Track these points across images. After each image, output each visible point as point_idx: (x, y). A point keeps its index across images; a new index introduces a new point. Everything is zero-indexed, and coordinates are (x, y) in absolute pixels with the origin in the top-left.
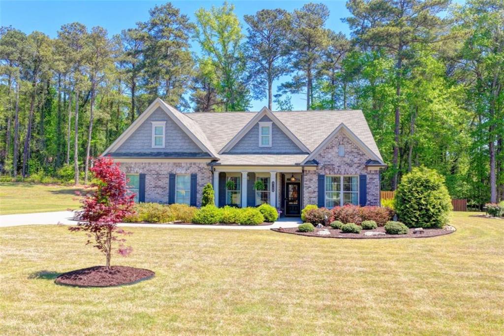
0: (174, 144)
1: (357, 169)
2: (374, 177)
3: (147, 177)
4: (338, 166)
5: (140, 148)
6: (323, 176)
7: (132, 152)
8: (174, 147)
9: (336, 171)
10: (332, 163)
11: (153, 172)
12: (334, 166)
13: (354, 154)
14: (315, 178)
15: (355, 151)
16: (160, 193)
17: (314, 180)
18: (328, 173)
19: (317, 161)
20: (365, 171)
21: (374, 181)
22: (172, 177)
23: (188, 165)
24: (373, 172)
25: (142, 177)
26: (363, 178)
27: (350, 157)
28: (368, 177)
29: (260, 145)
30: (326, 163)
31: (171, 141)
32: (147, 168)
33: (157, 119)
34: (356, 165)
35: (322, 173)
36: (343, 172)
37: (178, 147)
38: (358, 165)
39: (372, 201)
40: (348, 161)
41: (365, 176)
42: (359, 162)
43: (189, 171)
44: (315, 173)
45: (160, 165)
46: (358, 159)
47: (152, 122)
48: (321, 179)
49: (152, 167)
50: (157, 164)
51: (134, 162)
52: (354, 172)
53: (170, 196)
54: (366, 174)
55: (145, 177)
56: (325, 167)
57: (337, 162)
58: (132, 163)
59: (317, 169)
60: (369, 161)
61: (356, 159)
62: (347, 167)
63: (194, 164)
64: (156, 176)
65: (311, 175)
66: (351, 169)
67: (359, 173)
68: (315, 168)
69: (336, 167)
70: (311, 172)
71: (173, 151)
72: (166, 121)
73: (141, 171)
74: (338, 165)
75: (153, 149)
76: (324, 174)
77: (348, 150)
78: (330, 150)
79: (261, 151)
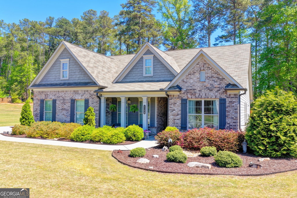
0: (74, 76)
1: (217, 93)
2: (234, 100)
3: (57, 102)
4: (199, 91)
5: (53, 80)
6: (186, 100)
7: (49, 83)
8: (75, 79)
9: (197, 95)
10: (193, 87)
11: (61, 98)
12: (195, 91)
13: (214, 79)
14: (179, 102)
15: (215, 75)
16: (65, 114)
17: (178, 104)
18: (190, 97)
19: (181, 86)
20: (225, 95)
21: (233, 105)
22: (73, 101)
23: (83, 92)
24: (233, 96)
25: (54, 102)
26: (223, 102)
27: (210, 82)
28: (228, 100)
29: (144, 75)
30: (188, 88)
31: (73, 74)
32: (57, 95)
33: (64, 57)
34: (216, 89)
35: (185, 98)
36: (204, 96)
37: (77, 79)
38: (218, 89)
39: (231, 124)
40: (209, 86)
41: (225, 100)
42: (219, 86)
43: (83, 97)
44: (179, 97)
45: (65, 92)
46: (218, 83)
47: (61, 60)
48: (184, 102)
49: (61, 94)
50: (63, 91)
51: (50, 91)
52: (215, 97)
53: (71, 117)
54: (225, 97)
55: (56, 102)
56: (187, 91)
57: (198, 86)
58: (48, 91)
59: (180, 94)
60: (229, 85)
61: (216, 83)
62: (207, 92)
63: (87, 91)
64: (62, 101)
65: (175, 100)
66: (211, 94)
67: (218, 96)
68: (178, 93)
69: (198, 92)
70: (175, 97)
71: (74, 81)
72: (70, 58)
73: (53, 98)
74: (199, 89)
75: (62, 80)
76: (186, 98)
77: (208, 75)
78: (192, 76)
79: (145, 80)
